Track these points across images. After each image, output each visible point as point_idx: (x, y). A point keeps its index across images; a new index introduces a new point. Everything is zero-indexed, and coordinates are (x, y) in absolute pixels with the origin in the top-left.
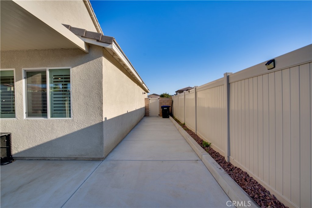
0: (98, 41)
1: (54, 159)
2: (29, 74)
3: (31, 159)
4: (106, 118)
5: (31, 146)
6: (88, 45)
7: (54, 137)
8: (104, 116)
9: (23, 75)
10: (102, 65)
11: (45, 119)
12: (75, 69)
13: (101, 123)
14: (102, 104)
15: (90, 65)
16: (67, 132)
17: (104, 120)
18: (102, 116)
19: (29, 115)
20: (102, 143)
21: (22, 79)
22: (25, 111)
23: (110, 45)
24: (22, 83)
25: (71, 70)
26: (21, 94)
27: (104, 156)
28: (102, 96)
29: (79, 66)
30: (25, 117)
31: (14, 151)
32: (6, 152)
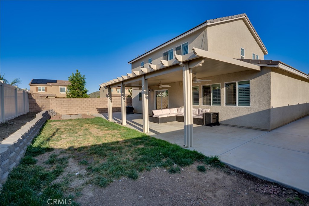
0: (268, 64)
1: (239, 127)
2: (227, 85)
3: (227, 125)
4: (272, 107)
5: (227, 119)
6: (261, 67)
7: (239, 115)
8: (271, 105)
9: (225, 85)
10: (270, 77)
11: (235, 106)
12: (252, 80)
13: (269, 110)
14: (270, 99)
15: (263, 77)
16: (247, 113)
17: (271, 108)
18: (270, 106)
19: (227, 104)
20: (269, 121)
21: (224, 87)
22: (225, 103)
23: (277, 65)
24: (224, 89)
25: (250, 81)
26: (224, 95)
27: (270, 129)
28: (270, 94)
29: (255, 79)
30: (225, 105)
31: (220, 121)
32: (216, 121)
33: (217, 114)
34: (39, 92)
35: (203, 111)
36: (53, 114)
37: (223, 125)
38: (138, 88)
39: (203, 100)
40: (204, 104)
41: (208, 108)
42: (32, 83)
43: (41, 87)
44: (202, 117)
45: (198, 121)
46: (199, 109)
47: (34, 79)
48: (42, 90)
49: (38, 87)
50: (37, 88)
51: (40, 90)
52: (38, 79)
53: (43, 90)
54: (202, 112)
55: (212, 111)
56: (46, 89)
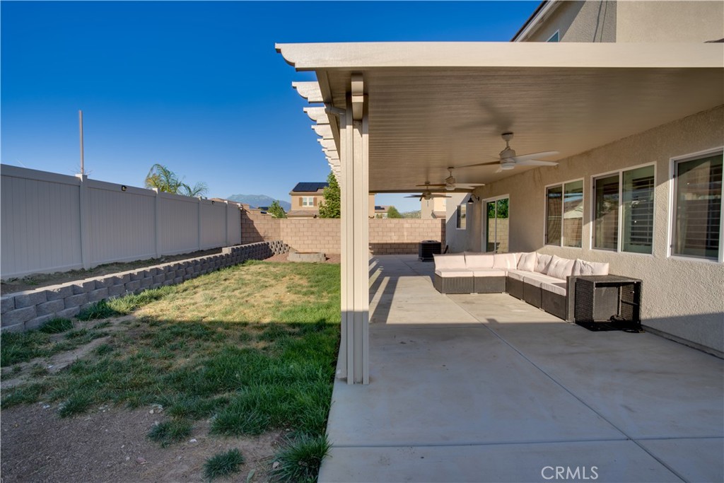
3: (673, 339)
9: (671, 171)
11: (713, 262)
19: (676, 250)
21: (667, 179)
22: (669, 243)
24: (667, 187)
30: (668, 254)
31: (644, 315)
32: (632, 311)
33: (637, 286)
34: (303, 206)
35: (585, 268)
36: (280, 249)
37: (656, 333)
38: (421, 194)
39: (596, 229)
40: (595, 246)
41: (604, 261)
42: (295, 190)
43: (308, 197)
44: (565, 290)
45: (555, 303)
46: (575, 262)
47: (300, 183)
48: (308, 204)
49: (303, 197)
50: (301, 199)
51: (305, 204)
52: (305, 183)
53: (311, 204)
54: (581, 271)
55: (618, 273)
56: (315, 199)
